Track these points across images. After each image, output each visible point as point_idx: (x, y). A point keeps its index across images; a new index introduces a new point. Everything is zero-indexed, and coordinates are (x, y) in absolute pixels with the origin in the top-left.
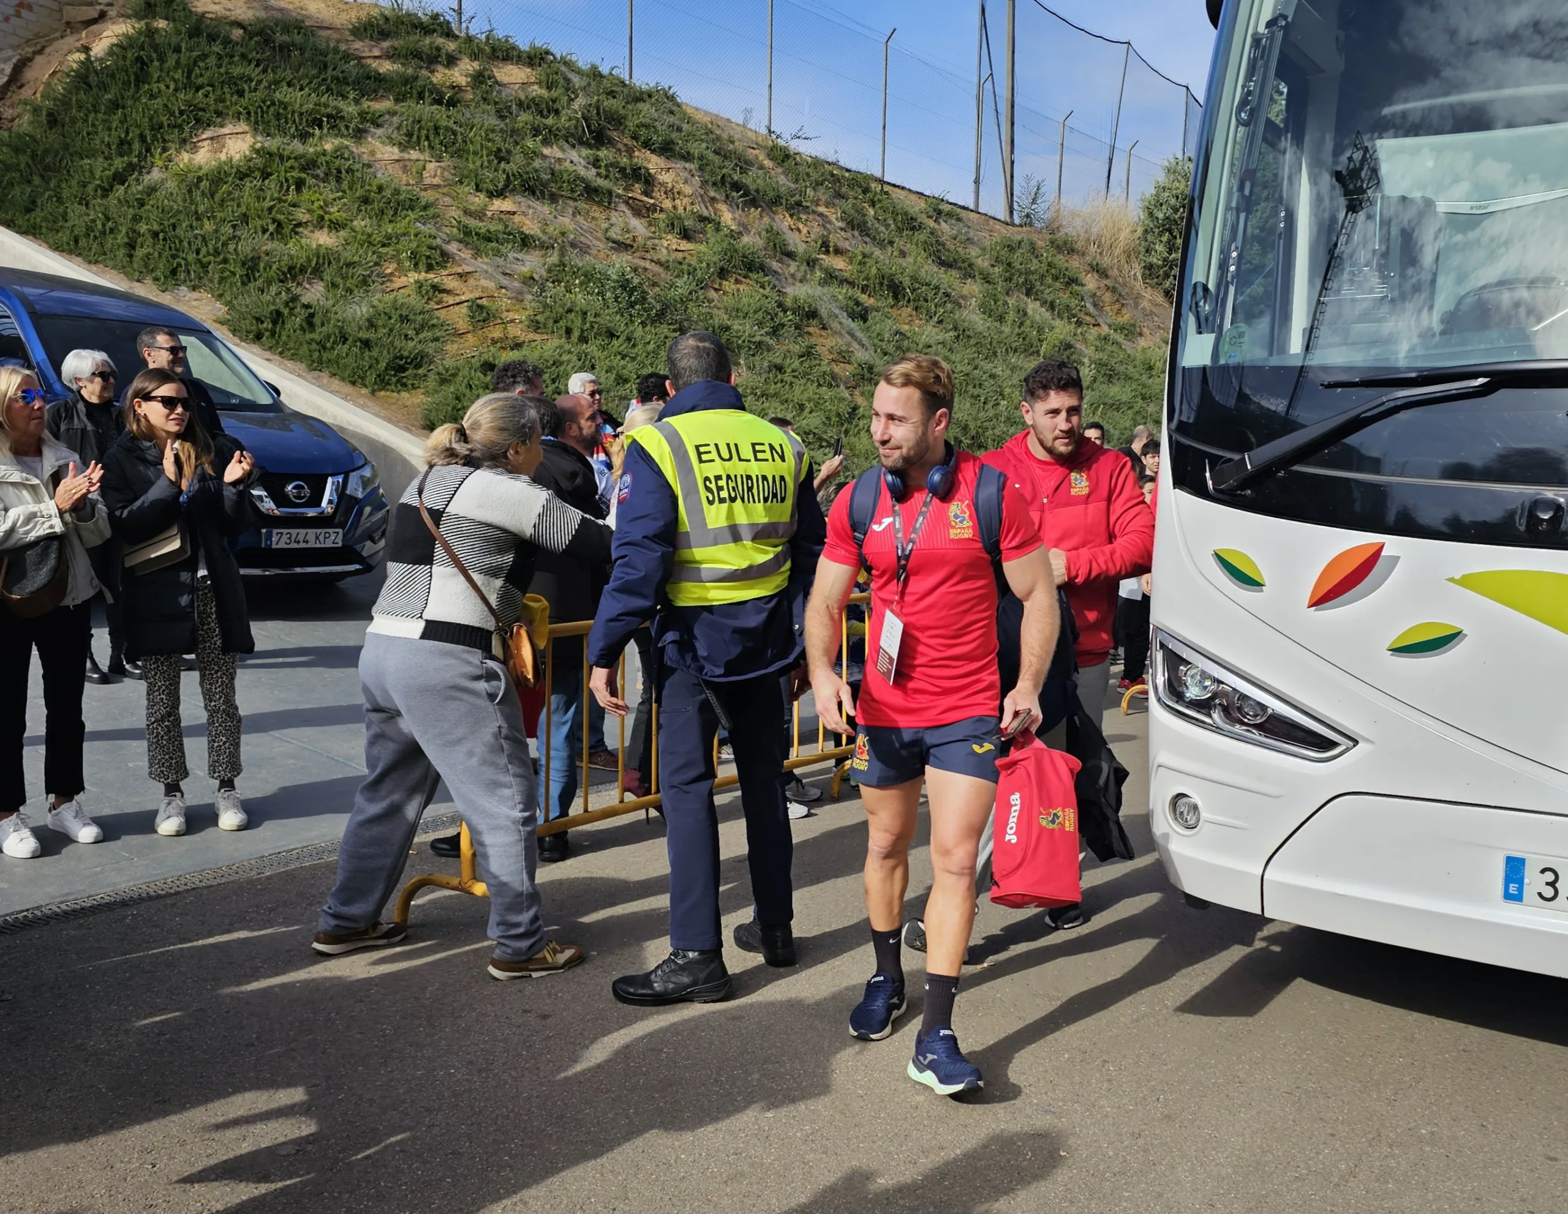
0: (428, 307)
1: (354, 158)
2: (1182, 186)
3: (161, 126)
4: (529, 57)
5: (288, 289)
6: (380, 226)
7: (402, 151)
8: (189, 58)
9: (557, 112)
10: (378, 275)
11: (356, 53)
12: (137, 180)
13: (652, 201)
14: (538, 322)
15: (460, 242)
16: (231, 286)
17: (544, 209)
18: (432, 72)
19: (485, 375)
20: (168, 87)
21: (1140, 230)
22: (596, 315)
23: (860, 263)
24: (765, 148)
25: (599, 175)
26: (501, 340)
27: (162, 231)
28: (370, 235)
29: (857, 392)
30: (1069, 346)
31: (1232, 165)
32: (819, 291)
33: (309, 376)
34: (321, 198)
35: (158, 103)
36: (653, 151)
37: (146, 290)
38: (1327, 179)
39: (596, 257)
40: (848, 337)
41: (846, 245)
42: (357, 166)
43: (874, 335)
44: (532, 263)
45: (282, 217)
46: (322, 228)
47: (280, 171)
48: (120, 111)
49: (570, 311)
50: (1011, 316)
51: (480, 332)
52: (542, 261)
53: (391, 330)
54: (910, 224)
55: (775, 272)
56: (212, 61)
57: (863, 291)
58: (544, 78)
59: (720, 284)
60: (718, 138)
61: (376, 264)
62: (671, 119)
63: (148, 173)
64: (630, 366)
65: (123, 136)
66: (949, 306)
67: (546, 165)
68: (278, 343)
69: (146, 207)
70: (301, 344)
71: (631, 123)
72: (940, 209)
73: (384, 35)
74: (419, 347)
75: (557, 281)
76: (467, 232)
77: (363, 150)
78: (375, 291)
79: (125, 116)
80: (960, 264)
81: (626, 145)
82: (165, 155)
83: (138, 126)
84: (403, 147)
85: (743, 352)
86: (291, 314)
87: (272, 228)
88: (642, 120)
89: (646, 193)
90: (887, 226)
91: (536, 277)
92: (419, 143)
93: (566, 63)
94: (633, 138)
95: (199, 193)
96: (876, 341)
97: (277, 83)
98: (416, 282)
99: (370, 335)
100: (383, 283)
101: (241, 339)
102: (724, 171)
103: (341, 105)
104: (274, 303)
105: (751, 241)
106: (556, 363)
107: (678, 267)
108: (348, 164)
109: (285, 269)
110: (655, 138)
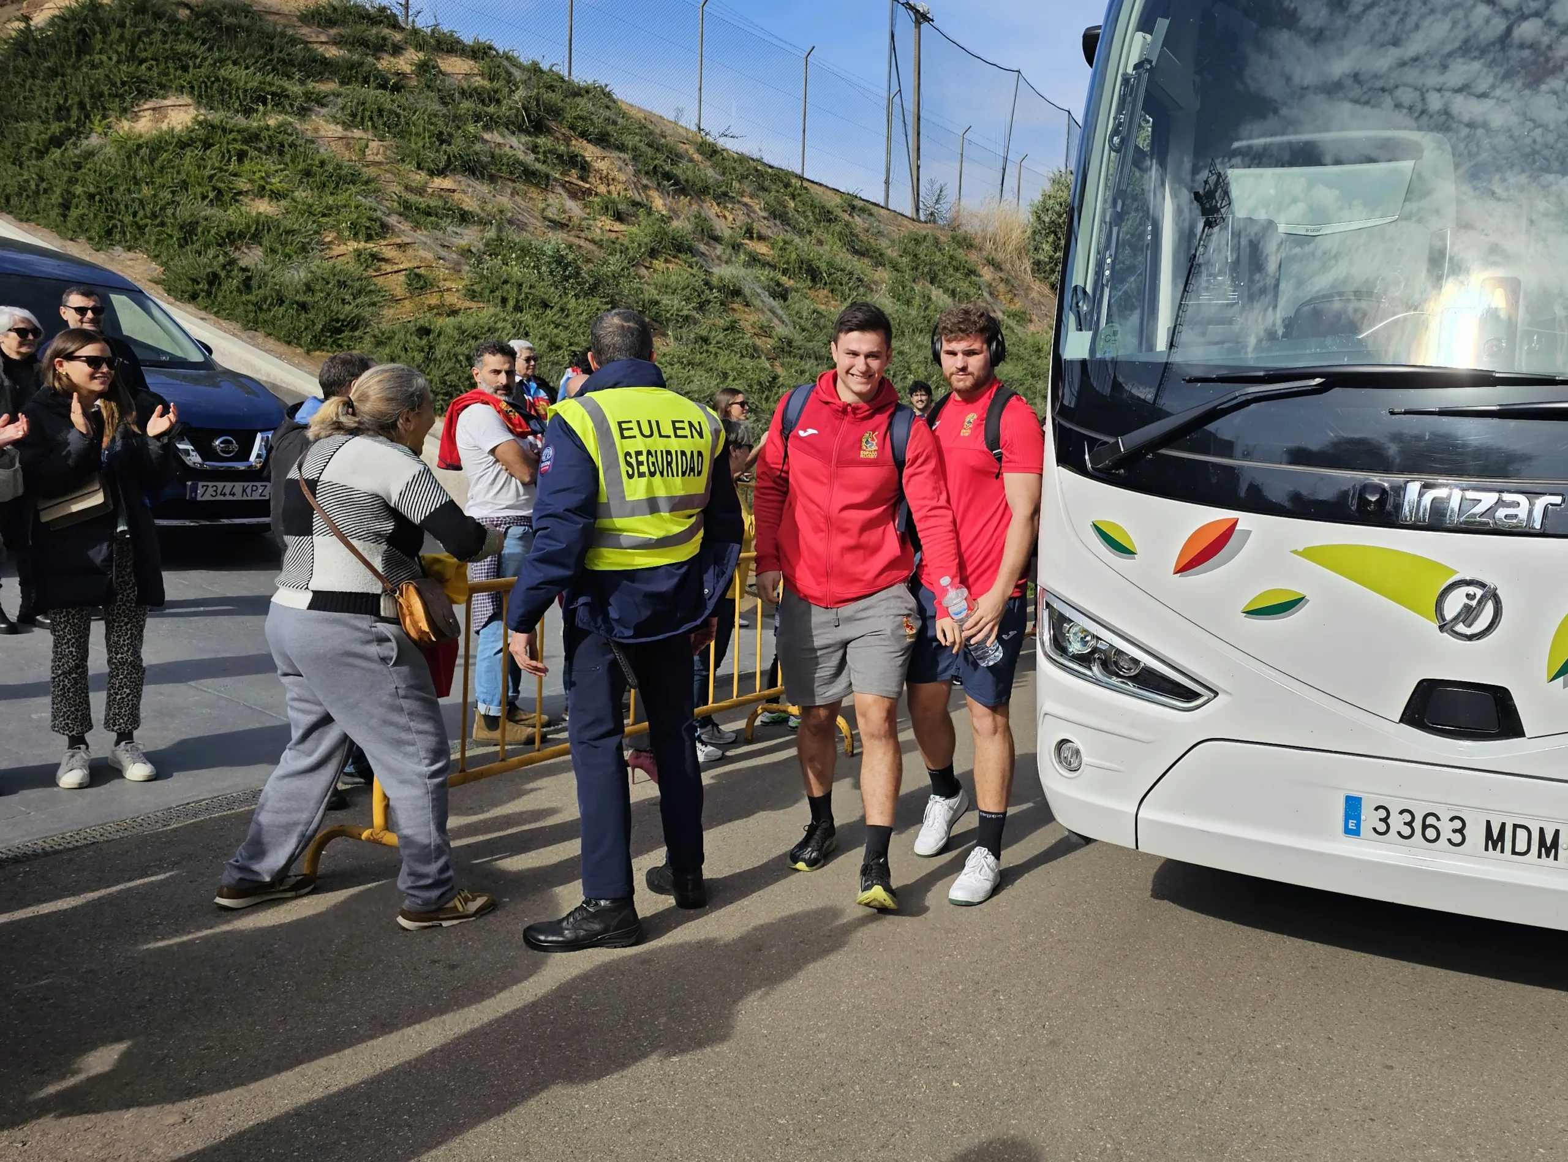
0: (365, 274)
1: (297, 134)
2: (1065, 194)
3: (101, 95)
4: (473, 51)
5: (226, 253)
6: (321, 197)
7: (345, 130)
8: (133, 33)
9: (498, 102)
10: (317, 243)
11: (303, 37)
12: (75, 144)
13: (587, 186)
14: (474, 291)
15: (401, 215)
16: (167, 248)
17: (484, 188)
18: (378, 59)
19: (421, 339)
20: (110, 59)
21: (1029, 231)
22: (531, 287)
23: (781, 249)
24: (695, 143)
26: (437, 307)
27: (99, 193)
28: (310, 206)
29: (777, 363)
31: (1107, 179)
32: (743, 272)
33: (244, 335)
34: (263, 169)
35: (99, 73)
36: (589, 141)
37: (80, 250)
38: (1186, 195)
39: (532, 234)
40: (770, 314)
41: (769, 233)
42: (300, 142)
43: (794, 313)
44: (470, 237)
45: (223, 185)
46: (262, 197)
47: (222, 143)
48: (59, 78)
49: (506, 282)
50: (917, 300)
51: (417, 299)
52: (480, 235)
53: (328, 294)
54: (826, 216)
55: (703, 254)
56: (157, 37)
57: (784, 274)
58: (486, 71)
59: (651, 263)
60: (651, 133)
61: (316, 232)
62: (608, 113)
63: (87, 138)
64: (563, 335)
65: (61, 102)
66: (862, 290)
67: (486, 148)
68: (213, 303)
69: (83, 170)
70: (237, 305)
71: (569, 115)
72: (854, 205)
73: (331, 23)
74: (356, 311)
75: (494, 254)
76: (407, 206)
77: (306, 127)
78: (314, 258)
79: (64, 83)
80: (871, 253)
81: (564, 134)
82: (104, 122)
83: (78, 94)
84: (347, 126)
85: (671, 324)
86: (228, 276)
87: (211, 195)
88: (581, 113)
89: (582, 178)
90: (806, 218)
91: (474, 250)
92: (362, 123)
93: (507, 58)
94: (570, 128)
95: (138, 159)
96: (795, 318)
97: (222, 61)
98: (355, 250)
99: (307, 298)
100: (322, 250)
101: (176, 298)
102: (656, 162)
103: (286, 84)
104: (211, 266)
105: (681, 225)
106: (491, 330)
107: (611, 246)
108: (291, 139)
109: (224, 234)
110: (591, 129)
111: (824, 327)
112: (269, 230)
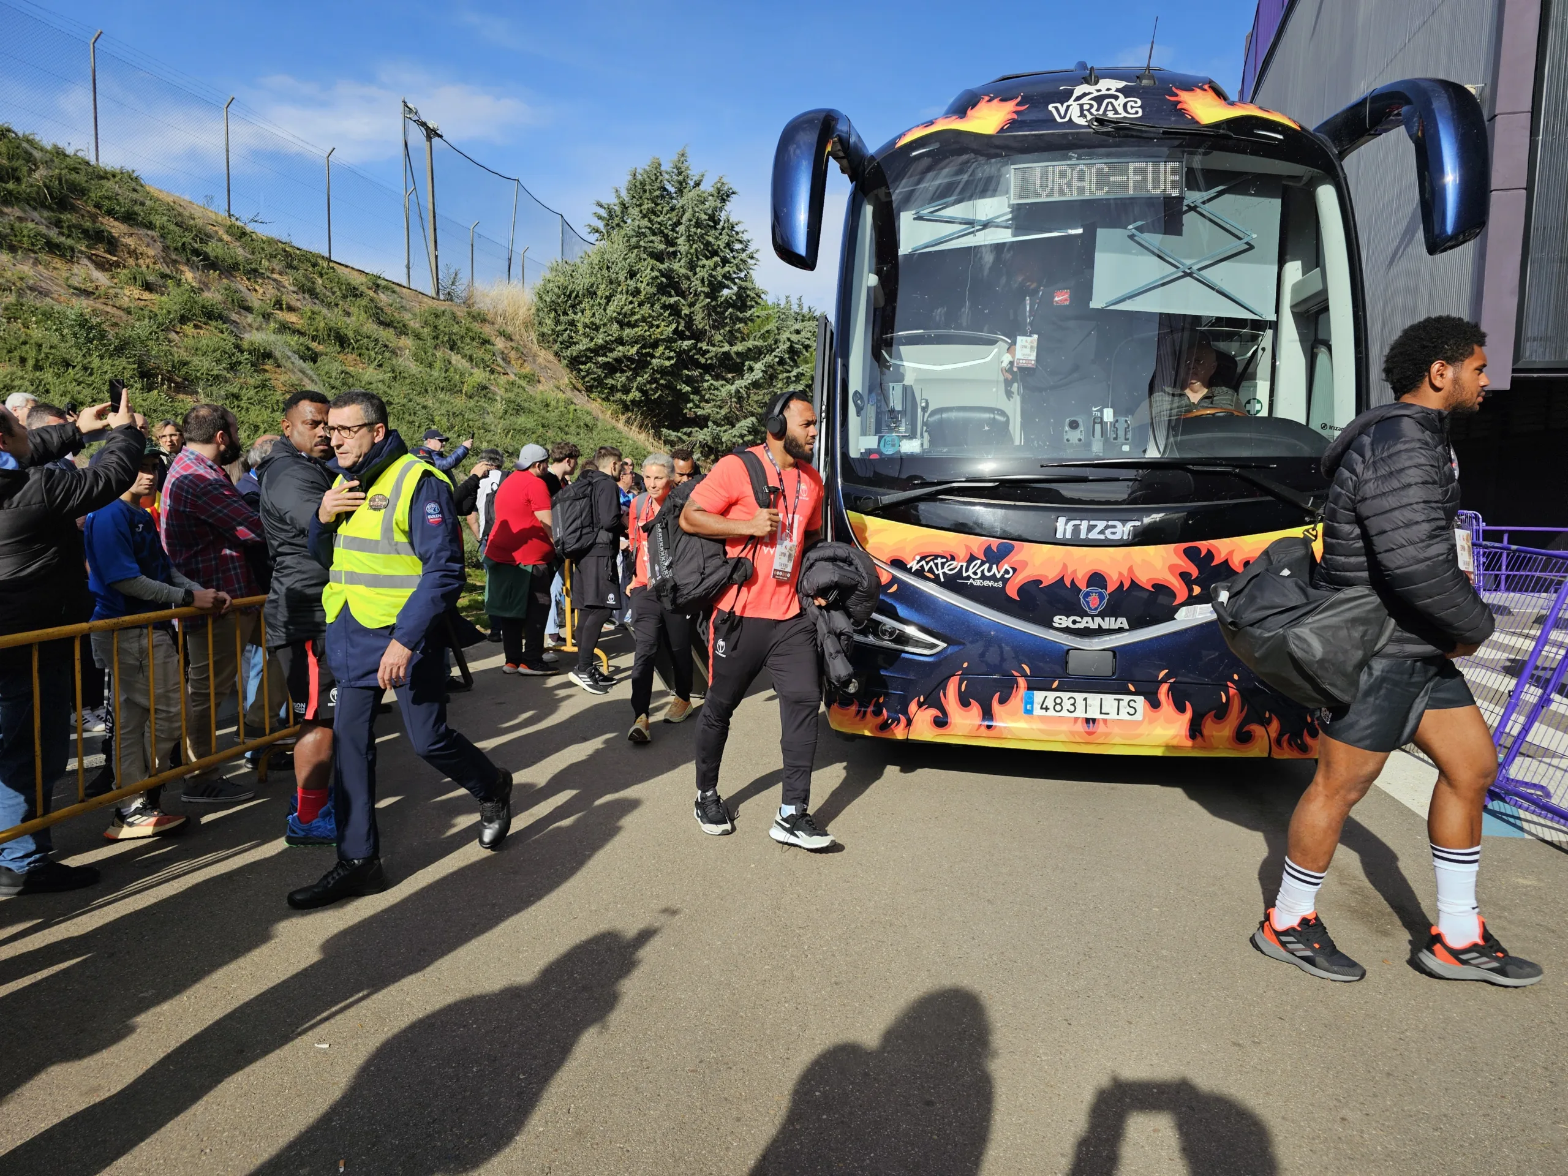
9: (18, 180)
13: (115, 259)
17: (2, 257)
21: (534, 309)
22: (52, 348)
23: (310, 318)
30: (485, 388)
32: (273, 338)
36: (116, 219)
39: (56, 300)
40: (301, 375)
41: (298, 304)
43: (323, 373)
49: (24, 343)
50: (438, 364)
54: (352, 292)
55: (234, 321)
57: (314, 339)
58: (4, 150)
59: (181, 328)
60: (179, 214)
62: (135, 196)
64: (86, 392)
66: (387, 354)
67: (5, 221)
71: (95, 195)
72: (378, 284)
75: (14, 318)
80: (395, 324)
81: (88, 212)
85: (201, 383)
88: (104, 192)
89: (109, 252)
90: (334, 293)
93: (28, 141)
94: (95, 206)
96: (325, 379)
102: (184, 239)
105: (213, 296)
107: (139, 312)
110: (117, 208)
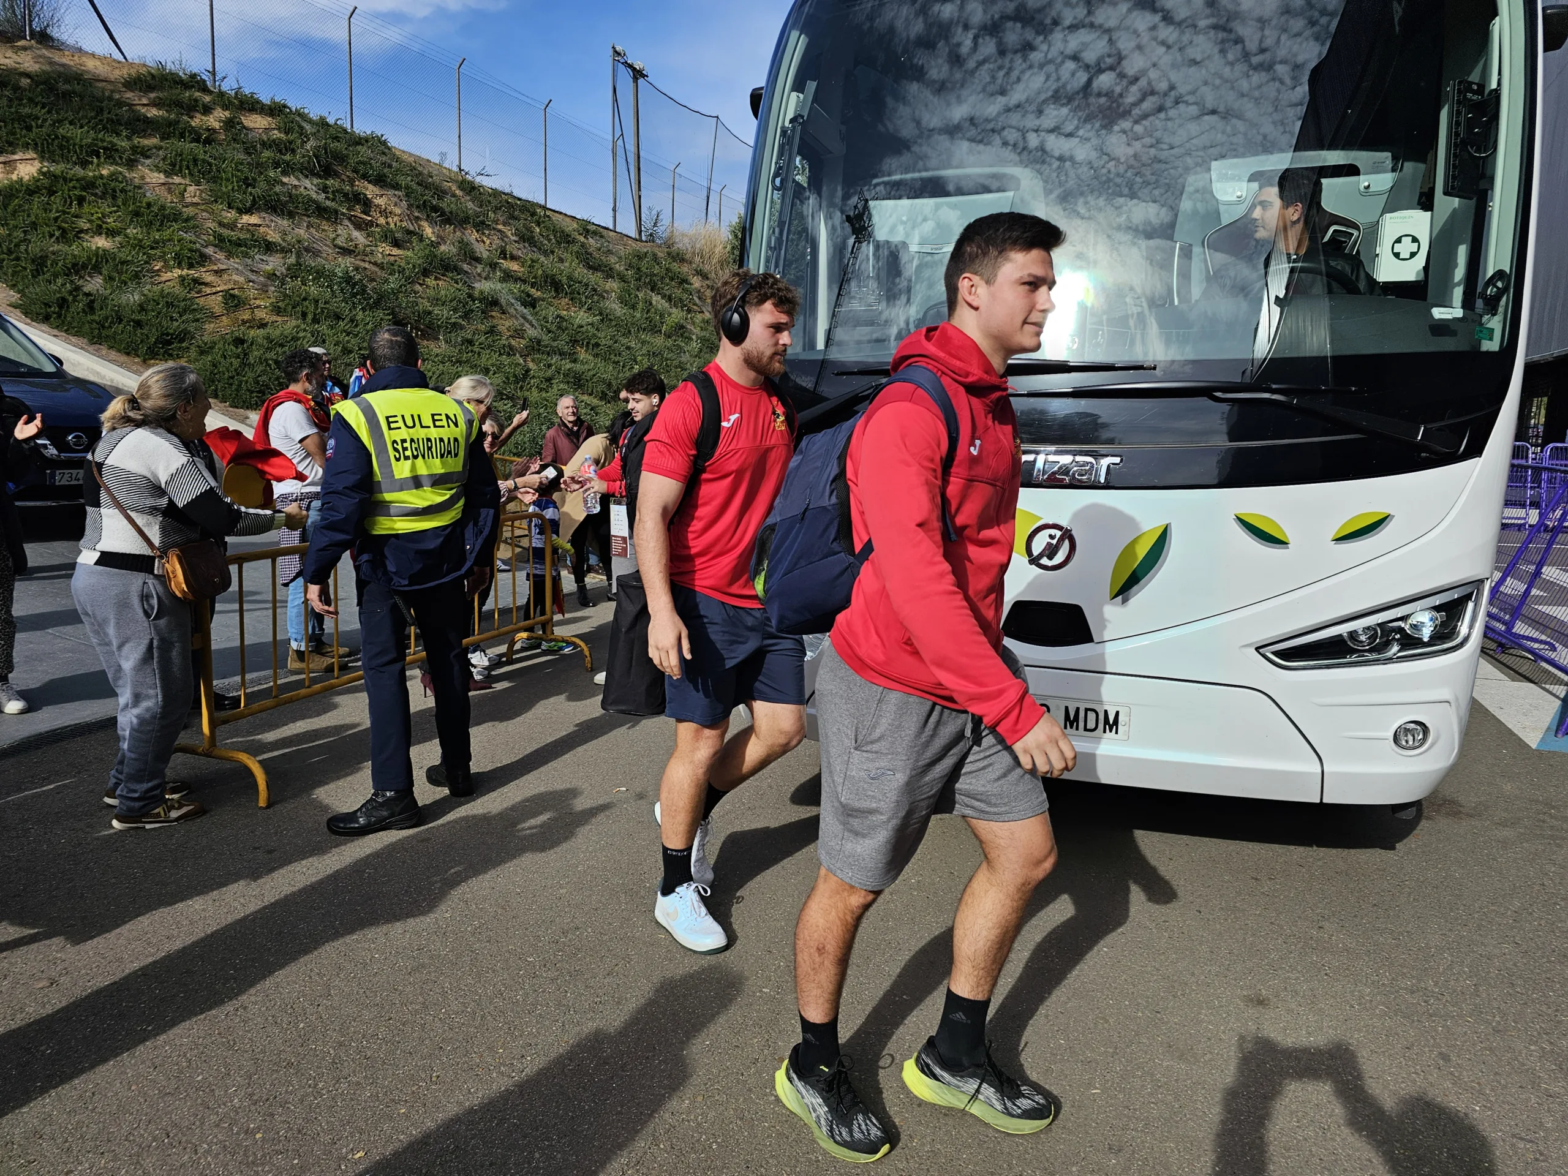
0: (189, 296)
1: (126, 181)
4: (270, 109)
5: (72, 281)
6: (149, 234)
7: (167, 177)
9: (293, 151)
10: (148, 271)
11: (128, 101)
13: (370, 218)
14: (279, 307)
15: (216, 246)
16: (23, 278)
17: (284, 223)
18: (192, 117)
19: (237, 347)
21: (729, 247)
22: (326, 303)
23: (530, 267)
24: (457, 181)
25: (327, 198)
26: (249, 321)
28: (141, 241)
29: (528, 359)
30: (682, 327)
32: (499, 286)
33: (91, 349)
34: (99, 211)
36: (369, 182)
39: (326, 259)
40: (522, 320)
41: (520, 253)
42: (129, 188)
43: (541, 318)
44: (274, 263)
45: (66, 225)
46: (100, 234)
47: (64, 190)
49: (305, 299)
50: (641, 305)
51: (232, 315)
52: (282, 261)
53: (159, 313)
54: (565, 239)
55: (466, 272)
57: (533, 285)
58: (282, 125)
59: (424, 280)
60: (421, 174)
61: (146, 263)
62: (384, 158)
66: (596, 297)
67: (285, 190)
68: (63, 323)
70: (83, 323)
71: (352, 161)
72: (587, 228)
73: (150, 88)
74: (182, 327)
75: (294, 277)
76: (221, 239)
77: (134, 175)
78: (146, 283)
80: (603, 268)
81: (348, 177)
84: (168, 174)
85: (442, 330)
86: (74, 301)
87: (57, 234)
88: (362, 159)
89: (365, 212)
90: (549, 240)
91: (278, 274)
92: (181, 171)
93: (300, 115)
94: (354, 172)
96: (543, 323)
97: (60, 121)
98: (180, 276)
99: (142, 317)
100: (152, 278)
101: (32, 320)
102: (425, 198)
103: (115, 140)
104: (59, 292)
105: (447, 249)
106: (295, 339)
107: (389, 267)
108: (122, 185)
109: (69, 266)
110: (371, 172)
111: (566, 328)
112: (107, 261)
